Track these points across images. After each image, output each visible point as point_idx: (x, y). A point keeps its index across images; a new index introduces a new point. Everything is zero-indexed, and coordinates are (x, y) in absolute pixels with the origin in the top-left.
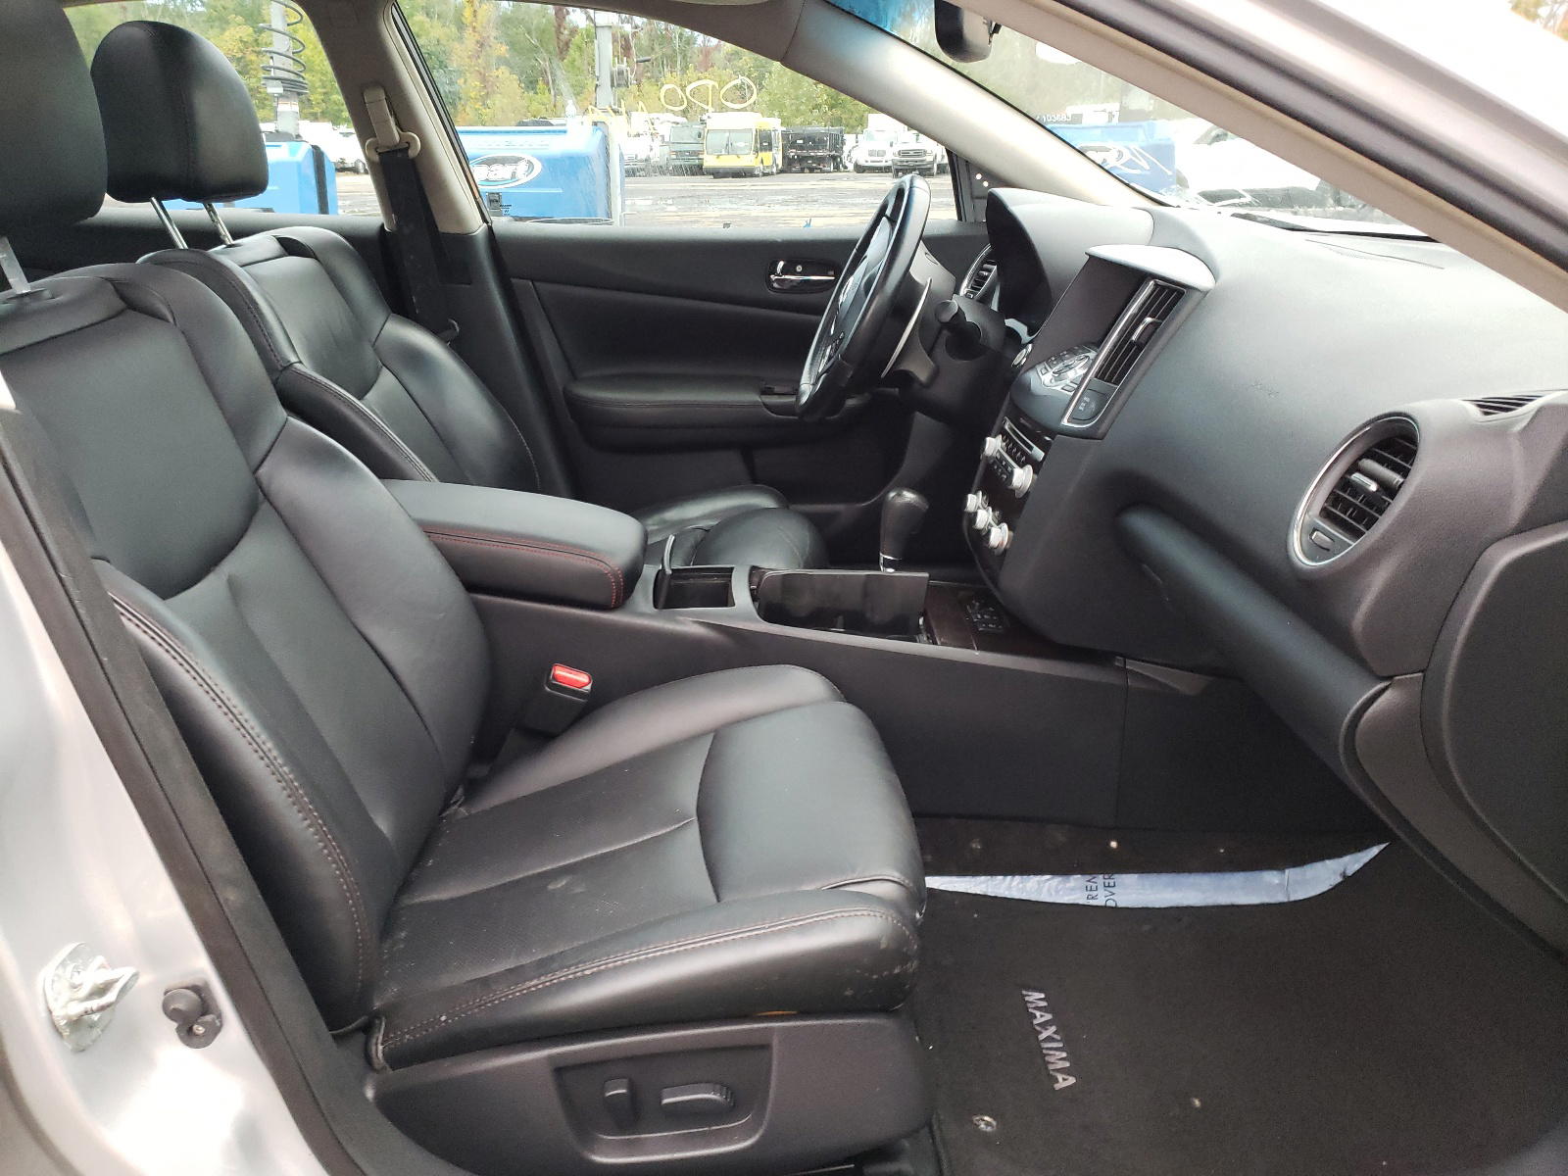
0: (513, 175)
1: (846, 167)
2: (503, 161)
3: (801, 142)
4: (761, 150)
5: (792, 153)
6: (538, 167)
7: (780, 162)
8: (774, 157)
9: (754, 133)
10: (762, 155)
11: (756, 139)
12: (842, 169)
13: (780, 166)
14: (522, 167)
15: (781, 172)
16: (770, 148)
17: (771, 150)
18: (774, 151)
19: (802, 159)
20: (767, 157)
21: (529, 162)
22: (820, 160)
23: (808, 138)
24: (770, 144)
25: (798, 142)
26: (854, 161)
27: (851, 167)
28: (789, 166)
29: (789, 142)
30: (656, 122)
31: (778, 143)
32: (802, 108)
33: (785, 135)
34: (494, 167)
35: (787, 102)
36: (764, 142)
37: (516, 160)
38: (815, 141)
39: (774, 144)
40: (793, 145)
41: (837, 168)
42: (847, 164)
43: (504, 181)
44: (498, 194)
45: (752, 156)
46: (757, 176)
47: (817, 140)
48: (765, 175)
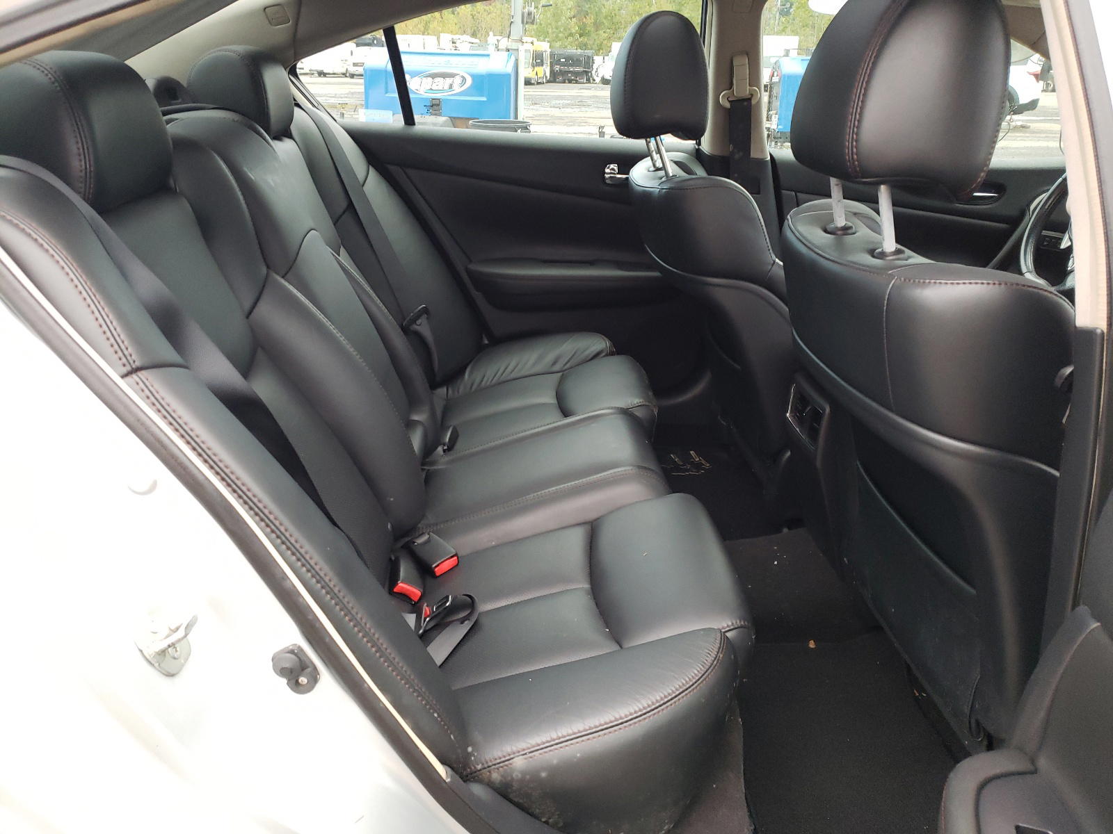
0: (451, 86)
1: (594, 80)
2: (444, 76)
3: (564, 60)
4: (536, 66)
5: (557, 68)
6: (469, 81)
7: (548, 74)
8: (545, 71)
9: (532, 52)
10: (536, 69)
11: (533, 58)
12: (591, 81)
13: (548, 78)
14: (458, 80)
15: (548, 82)
16: (542, 64)
17: (542, 65)
18: (544, 66)
19: (562, 73)
20: (540, 70)
21: (463, 77)
22: (576, 74)
23: (568, 58)
24: (542, 61)
25: (562, 60)
26: (600, 75)
27: (598, 80)
28: (554, 78)
29: (555, 60)
30: (458, 42)
31: (547, 61)
32: (561, 35)
33: (552, 55)
34: (437, 80)
35: (550, 31)
36: (538, 59)
37: (452, 76)
38: (572, 60)
39: (545, 61)
40: (558, 62)
41: (588, 81)
42: (595, 78)
43: (442, 90)
44: (439, 99)
45: (530, 69)
46: (533, 84)
47: (575, 59)
48: (538, 83)
